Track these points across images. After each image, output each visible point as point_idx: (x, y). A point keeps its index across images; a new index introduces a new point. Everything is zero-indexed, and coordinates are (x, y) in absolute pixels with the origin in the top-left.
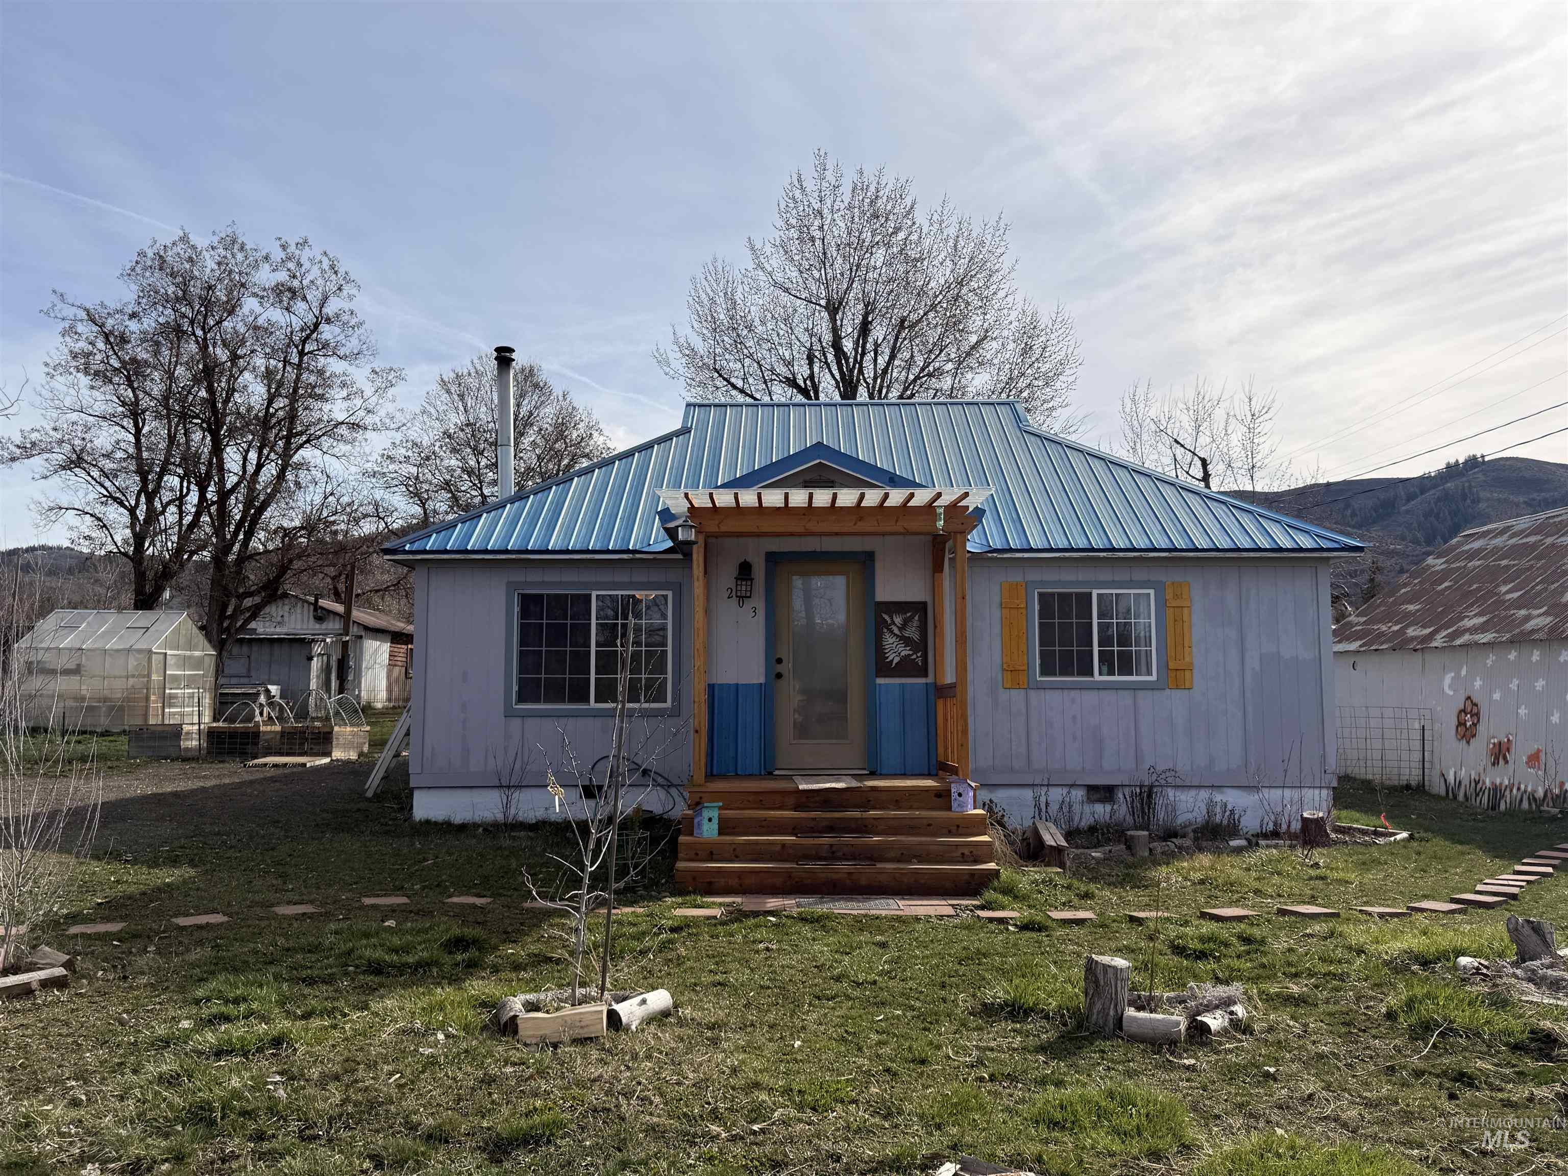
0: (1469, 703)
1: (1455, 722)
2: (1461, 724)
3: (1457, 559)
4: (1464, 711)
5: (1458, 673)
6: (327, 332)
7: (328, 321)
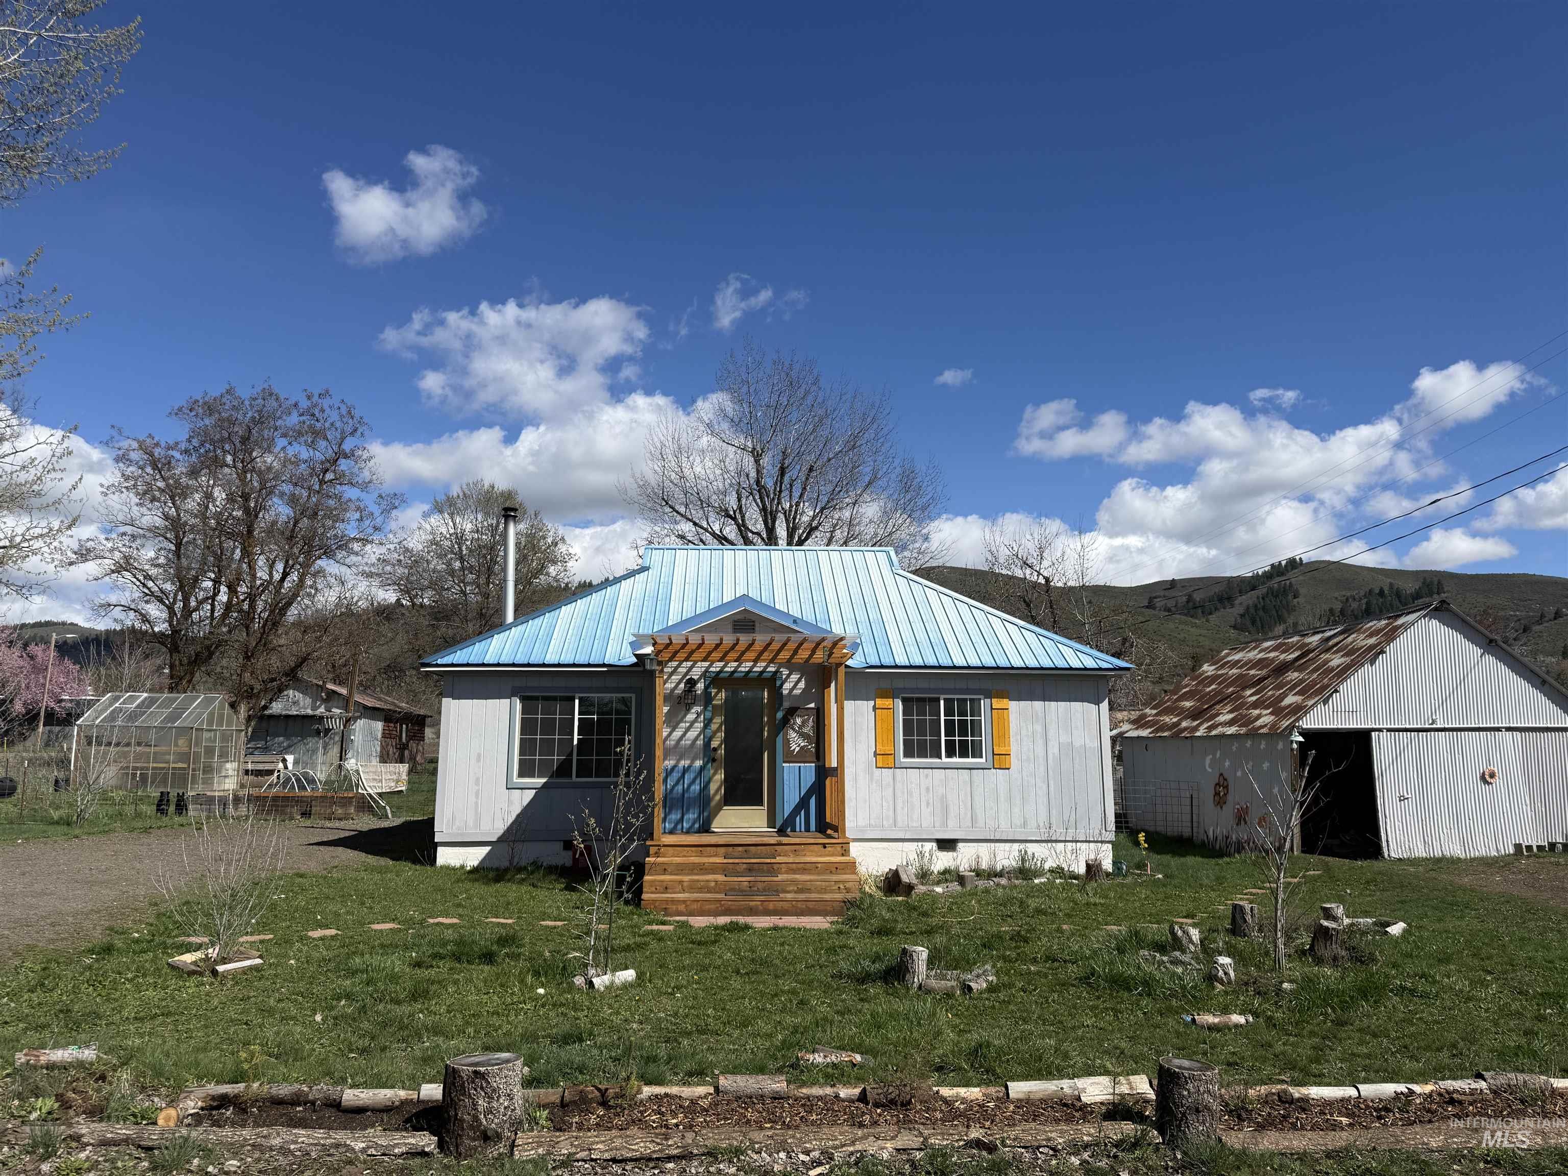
0: (1221, 778)
1: (1213, 792)
2: (1217, 794)
3: (1222, 667)
4: (1218, 784)
5: (1214, 755)
6: (343, 464)
7: (346, 457)
